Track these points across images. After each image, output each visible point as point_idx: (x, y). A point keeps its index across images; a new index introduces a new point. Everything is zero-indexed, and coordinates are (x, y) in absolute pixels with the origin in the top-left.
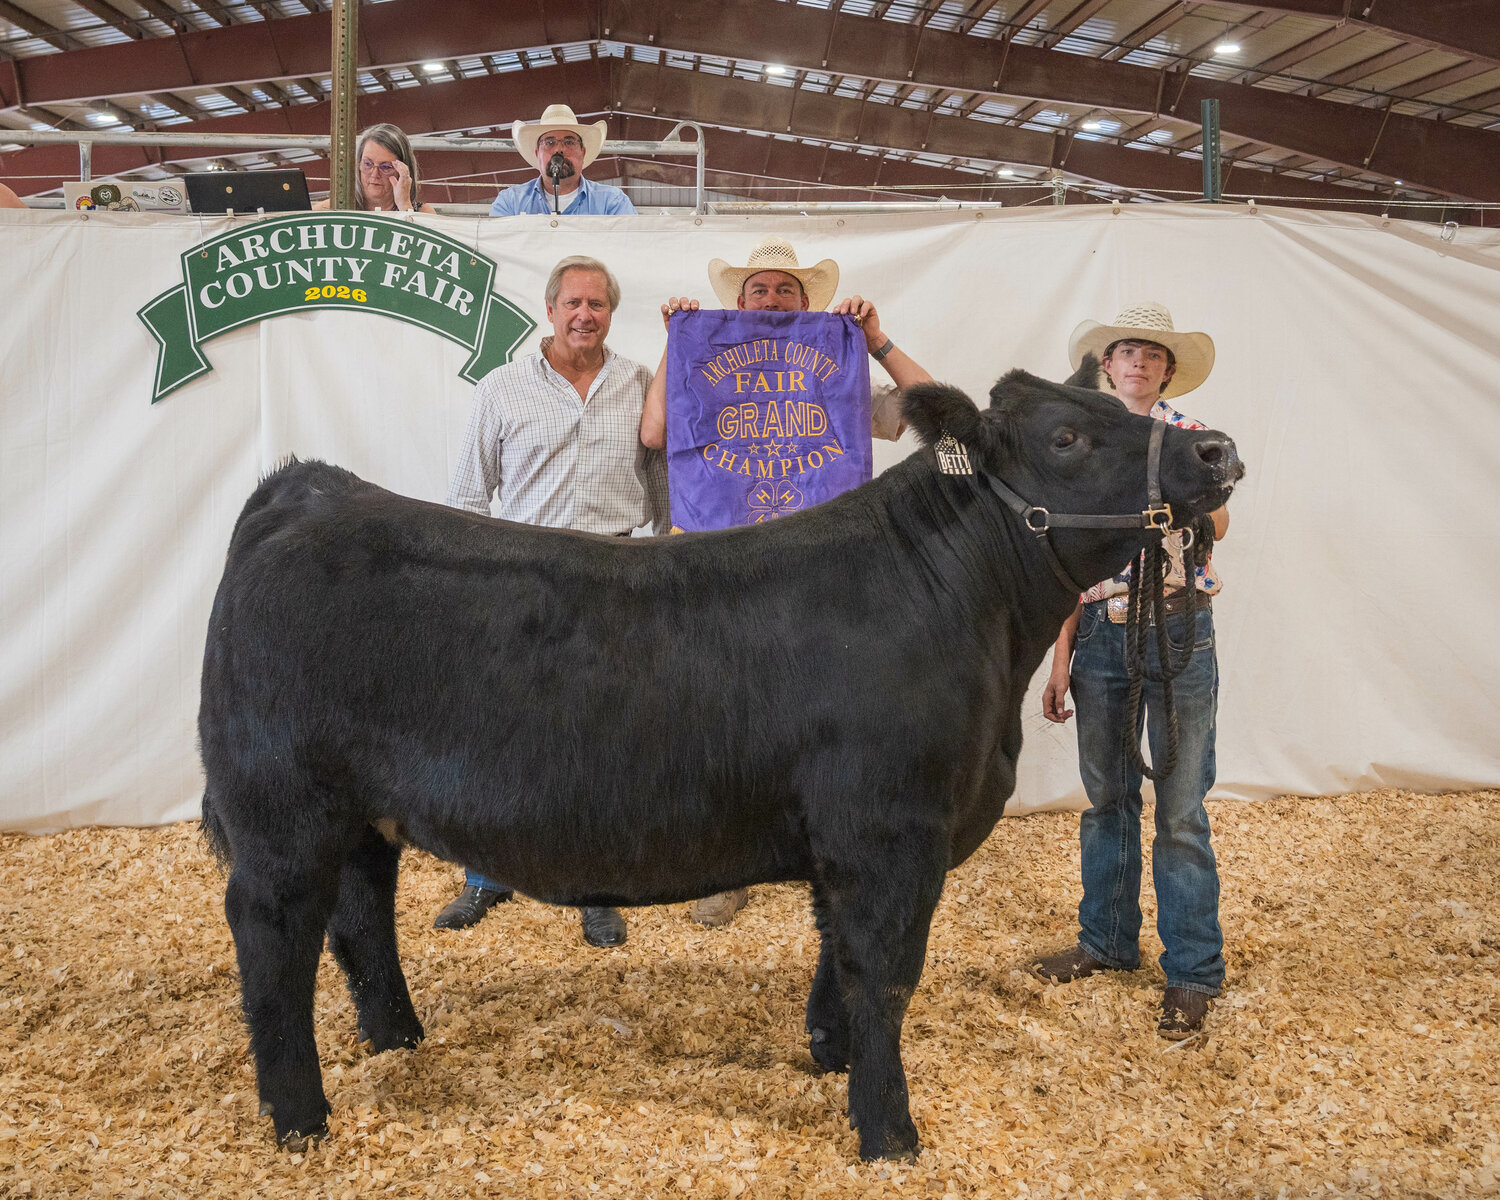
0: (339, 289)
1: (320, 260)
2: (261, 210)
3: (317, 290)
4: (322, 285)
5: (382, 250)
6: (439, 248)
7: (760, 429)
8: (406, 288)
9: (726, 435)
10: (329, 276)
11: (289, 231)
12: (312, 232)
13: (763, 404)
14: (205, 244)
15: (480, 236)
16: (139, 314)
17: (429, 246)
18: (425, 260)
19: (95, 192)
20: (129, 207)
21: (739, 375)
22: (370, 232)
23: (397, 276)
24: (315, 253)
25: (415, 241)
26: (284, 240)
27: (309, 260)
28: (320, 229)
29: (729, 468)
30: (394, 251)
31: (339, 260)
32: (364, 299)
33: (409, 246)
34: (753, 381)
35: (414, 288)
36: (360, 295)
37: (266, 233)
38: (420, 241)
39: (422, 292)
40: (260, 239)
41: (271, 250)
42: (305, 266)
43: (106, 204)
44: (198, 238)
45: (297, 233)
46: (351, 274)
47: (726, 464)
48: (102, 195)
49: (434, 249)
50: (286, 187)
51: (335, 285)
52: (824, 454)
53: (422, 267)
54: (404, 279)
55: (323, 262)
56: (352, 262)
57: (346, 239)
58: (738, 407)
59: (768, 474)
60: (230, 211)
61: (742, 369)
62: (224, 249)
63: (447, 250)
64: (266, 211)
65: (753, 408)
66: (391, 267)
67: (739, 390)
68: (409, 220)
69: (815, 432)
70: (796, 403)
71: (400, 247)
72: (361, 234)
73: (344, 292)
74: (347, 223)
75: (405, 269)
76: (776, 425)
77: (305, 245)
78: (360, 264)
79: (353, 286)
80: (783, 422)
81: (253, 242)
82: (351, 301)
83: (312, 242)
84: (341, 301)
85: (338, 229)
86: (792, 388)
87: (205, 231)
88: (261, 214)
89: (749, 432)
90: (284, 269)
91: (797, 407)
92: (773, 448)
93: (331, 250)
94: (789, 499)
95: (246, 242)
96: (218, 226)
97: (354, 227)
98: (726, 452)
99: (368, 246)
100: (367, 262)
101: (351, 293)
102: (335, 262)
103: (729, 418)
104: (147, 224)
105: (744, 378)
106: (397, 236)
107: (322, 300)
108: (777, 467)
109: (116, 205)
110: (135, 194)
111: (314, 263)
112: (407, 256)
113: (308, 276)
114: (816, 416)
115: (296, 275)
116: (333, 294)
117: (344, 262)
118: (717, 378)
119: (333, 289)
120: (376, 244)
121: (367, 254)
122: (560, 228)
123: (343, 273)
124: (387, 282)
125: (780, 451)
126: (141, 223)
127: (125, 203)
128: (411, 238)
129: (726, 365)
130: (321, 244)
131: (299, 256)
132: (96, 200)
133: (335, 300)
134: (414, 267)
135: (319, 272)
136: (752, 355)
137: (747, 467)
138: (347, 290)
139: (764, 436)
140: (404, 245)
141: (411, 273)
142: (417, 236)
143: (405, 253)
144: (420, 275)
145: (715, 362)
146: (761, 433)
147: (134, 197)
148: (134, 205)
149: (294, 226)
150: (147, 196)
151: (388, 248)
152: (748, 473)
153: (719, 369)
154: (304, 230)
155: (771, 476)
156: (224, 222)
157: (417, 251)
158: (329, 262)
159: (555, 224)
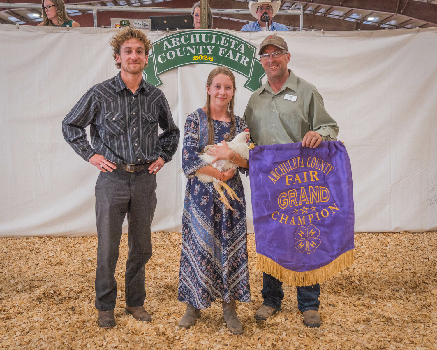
0: (204, 57)
1: (197, 46)
2: (177, 29)
3: (197, 57)
4: (198, 55)
5: (218, 43)
6: (237, 42)
7: (298, 202)
8: (226, 56)
9: (282, 207)
10: (201, 52)
11: (187, 36)
13: (298, 189)
14: (159, 40)
15: (251, 38)
17: (234, 42)
18: (232, 46)
19: (121, 22)
21: (287, 177)
22: (214, 37)
23: (223, 52)
24: (196, 44)
25: (229, 40)
26: (186, 40)
27: (194, 47)
28: (197, 35)
29: (285, 223)
30: (222, 44)
31: (204, 46)
32: (212, 60)
33: (227, 42)
34: (294, 179)
35: (229, 56)
36: (211, 59)
37: (180, 37)
38: (231, 40)
39: (232, 58)
40: (177, 39)
41: (181, 43)
43: (125, 26)
44: (156, 39)
45: (190, 37)
46: (208, 51)
47: (283, 221)
48: (123, 23)
50: (186, 21)
51: (203, 55)
52: (329, 210)
53: (232, 49)
54: (226, 53)
55: (199, 47)
56: (208, 47)
57: (206, 39)
58: (287, 192)
60: (167, 29)
61: (288, 173)
62: (166, 42)
63: (240, 43)
64: (179, 29)
65: (294, 192)
66: (221, 49)
67: (287, 184)
68: (227, 33)
69: (324, 200)
70: (314, 187)
71: (224, 42)
72: (211, 38)
73: (206, 57)
74: (207, 33)
75: (226, 50)
76: (305, 198)
77: (193, 41)
78: (211, 48)
79: (209, 55)
81: (175, 40)
82: (208, 61)
83: (195, 40)
84: (205, 61)
85: (203, 36)
86: (312, 180)
87: (159, 36)
88: (178, 30)
89: (293, 204)
90: (186, 49)
92: (304, 210)
93: (201, 43)
95: (173, 40)
96: (163, 34)
97: (209, 35)
98: (283, 215)
99: (213, 42)
100: (213, 47)
101: (208, 58)
102: (203, 47)
103: (283, 198)
105: (289, 178)
106: (223, 38)
107: (199, 60)
110: (134, 23)
111: (196, 47)
112: (227, 45)
113: (194, 52)
115: (190, 52)
116: (202, 58)
117: (206, 47)
118: (276, 179)
120: (216, 41)
121: (213, 45)
123: (205, 51)
124: (220, 54)
125: (308, 211)
128: (228, 39)
129: (280, 172)
130: (198, 41)
131: (191, 45)
132: (121, 25)
133: (203, 60)
134: (229, 49)
135: (197, 50)
136: (292, 166)
137: (294, 221)
138: (207, 57)
139: (300, 204)
140: (226, 41)
141: (228, 51)
142: (230, 38)
143: (226, 44)
144: (231, 52)
145: (274, 171)
149: (189, 34)
150: (138, 24)
151: (220, 42)
152: (294, 224)
153: (277, 175)
154: (192, 36)
155: (304, 223)
156: (165, 33)
157: (230, 44)
158: (201, 47)
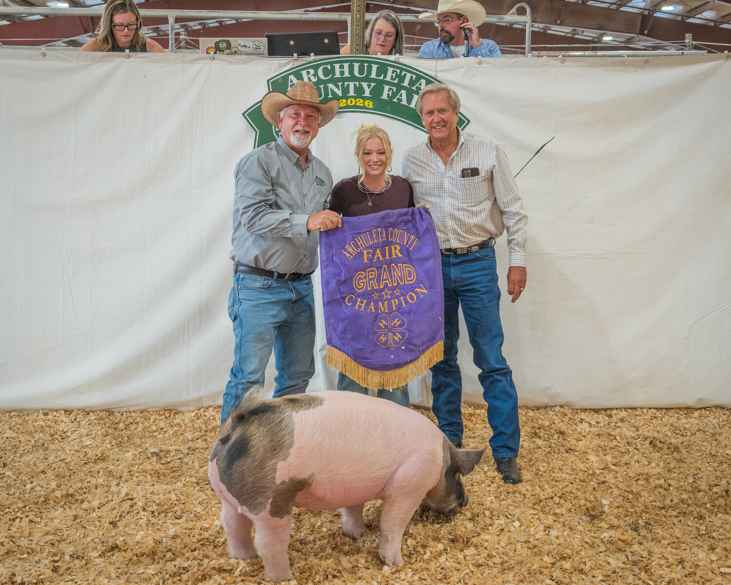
0: (357, 100)
1: (346, 83)
2: (312, 54)
5: (382, 78)
6: (414, 77)
7: (379, 283)
8: (395, 100)
9: (359, 289)
10: (352, 93)
11: (329, 67)
12: (342, 67)
13: (379, 268)
14: (281, 74)
15: (438, 69)
16: (243, 114)
17: (409, 75)
19: (217, 44)
20: (236, 52)
21: (365, 252)
23: (390, 93)
24: (343, 80)
25: (401, 73)
26: (326, 72)
27: (340, 84)
28: (346, 65)
29: (362, 309)
30: (388, 79)
31: (357, 83)
32: (371, 106)
33: (397, 76)
34: (373, 255)
35: (400, 100)
36: (369, 104)
37: (316, 68)
38: (404, 73)
39: (404, 102)
40: (312, 71)
41: (319, 78)
42: (338, 87)
43: (223, 51)
44: (275, 71)
45: (333, 68)
46: (364, 92)
47: (360, 307)
48: (221, 45)
49: (412, 77)
50: (326, 41)
51: (355, 98)
52: (416, 293)
54: (395, 95)
55: (348, 85)
56: (365, 85)
57: (361, 71)
58: (365, 271)
59: (385, 310)
60: (295, 55)
61: (367, 248)
62: (292, 77)
63: (419, 78)
64: (315, 55)
65: (373, 271)
66: (386, 88)
67: (366, 261)
68: (397, 60)
69: (409, 281)
70: (396, 265)
71: (392, 76)
72: (370, 69)
73: (360, 102)
74: (362, 62)
75: (395, 89)
76: (387, 279)
77: (338, 75)
78: (369, 86)
79: (365, 98)
80: (391, 277)
81: (308, 73)
82: (364, 107)
83: (342, 73)
84: (359, 107)
85: (356, 66)
86: (394, 256)
87: (281, 66)
88: (312, 57)
89: (373, 287)
90: (326, 88)
91: (397, 267)
92: (386, 294)
93: (353, 78)
94: (398, 323)
95: (304, 73)
96: (288, 63)
97: (366, 65)
98: (359, 299)
99: (373, 75)
100: (373, 84)
101: (364, 103)
102: (355, 85)
103: (360, 279)
104: (247, 62)
105: (368, 253)
106: (390, 70)
107: (348, 107)
108: (390, 305)
109: (228, 51)
110: (239, 45)
111: (343, 85)
112: (396, 81)
113: (339, 93)
114: (410, 272)
115: (333, 92)
116: (354, 103)
117: (361, 85)
118: (351, 255)
119: (354, 100)
120: (378, 75)
121: (373, 80)
122: (483, 65)
123: (359, 91)
124: (385, 97)
125: (391, 295)
126: (244, 62)
127: (233, 50)
128: (398, 71)
129: (357, 246)
130: (347, 74)
131: (334, 81)
132: (217, 49)
133: (355, 107)
134: (400, 87)
135: (346, 90)
136: (372, 239)
137: (373, 307)
138: (362, 101)
139: (381, 287)
140: (394, 75)
141: (398, 91)
142: (402, 70)
143: (395, 79)
144: (404, 92)
145: (350, 245)
146: (379, 286)
147: (238, 47)
148: (239, 52)
150: (246, 46)
151: (385, 77)
152: (373, 311)
153: (353, 249)
154: (337, 66)
155: (386, 311)
156: (291, 61)
157: (402, 79)
158: (352, 84)
159: (480, 63)
